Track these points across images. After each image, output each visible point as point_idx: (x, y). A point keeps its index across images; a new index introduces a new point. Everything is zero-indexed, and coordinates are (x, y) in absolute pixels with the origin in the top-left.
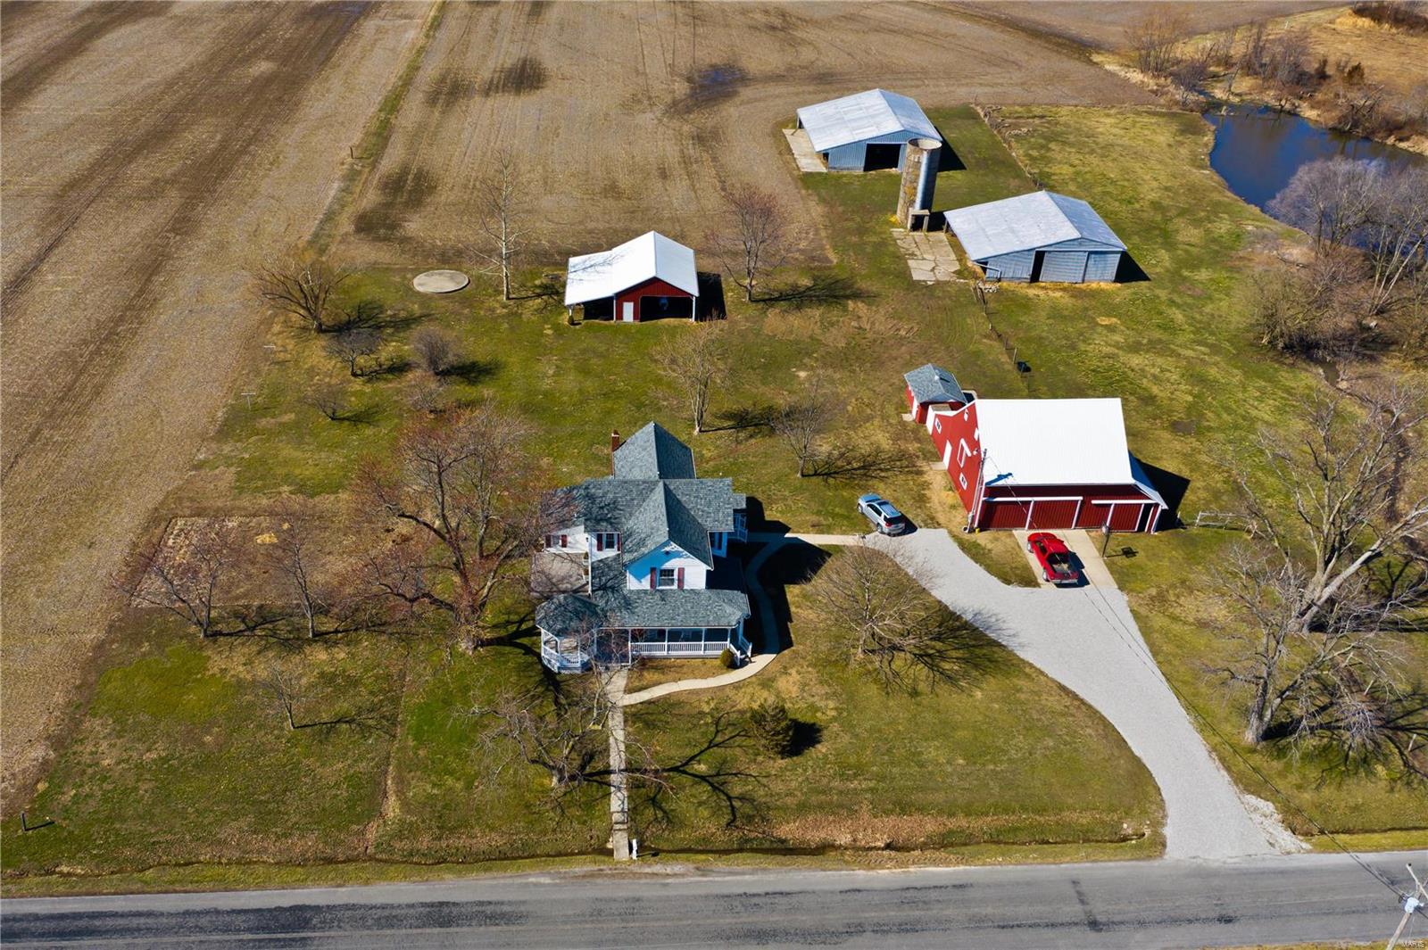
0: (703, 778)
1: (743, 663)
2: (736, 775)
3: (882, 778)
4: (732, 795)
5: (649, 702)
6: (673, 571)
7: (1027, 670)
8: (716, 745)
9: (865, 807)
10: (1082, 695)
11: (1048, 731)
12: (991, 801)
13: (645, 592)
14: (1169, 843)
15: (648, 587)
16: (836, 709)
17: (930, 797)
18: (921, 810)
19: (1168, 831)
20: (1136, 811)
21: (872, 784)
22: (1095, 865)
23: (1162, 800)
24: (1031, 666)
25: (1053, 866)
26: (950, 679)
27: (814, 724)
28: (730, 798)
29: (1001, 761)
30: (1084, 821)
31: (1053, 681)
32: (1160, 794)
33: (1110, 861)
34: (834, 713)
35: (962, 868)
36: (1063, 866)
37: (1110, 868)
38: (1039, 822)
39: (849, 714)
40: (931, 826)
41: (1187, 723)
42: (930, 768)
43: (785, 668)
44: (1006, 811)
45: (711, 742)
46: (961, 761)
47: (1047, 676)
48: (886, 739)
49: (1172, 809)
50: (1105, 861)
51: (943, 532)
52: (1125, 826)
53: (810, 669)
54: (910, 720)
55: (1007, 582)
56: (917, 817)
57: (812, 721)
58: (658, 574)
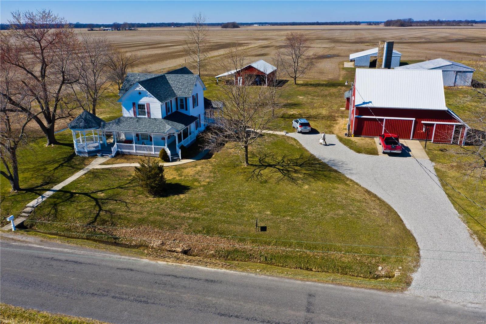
0: (96, 200)
1: (173, 160)
2: (116, 200)
3: (206, 213)
4: (104, 208)
5: (109, 169)
6: (144, 105)
7: (348, 182)
8: (122, 188)
9: (184, 227)
10: (379, 195)
11: (343, 207)
12: (277, 236)
13: (131, 118)
14: (413, 284)
15: (133, 116)
16: (208, 182)
17: (232, 227)
18: (221, 233)
19: (416, 276)
20: (393, 259)
21: (197, 216)
22: (337, 287)
23: (419, 256)
24: (351, 180)
25: (299, 282)
26: (293, 180)
27: (189, 186)
28: (101, 209)
29: (297, 217)
30: (346, 260)
31: (363, 188)
32: (419, 252)
33: (352, 286)
34: (205, 184)
35: (223, 270)
36: (307, 283)
37: (350, 290)
38: (308, 256)
39: (215, 185)
40: (224, 245)
41: (457, 218)
42: (244, 213)
43: (196, 165)
44: (285, 244)
45: (119, 186)
46: (269, 213)
47: (360, 186)
48: (227, 198)
49: (424, 263)
50: (347, 286)
51: (334, 136)
52: (380, 268)
53: (210, 167)
54: (251, 192)
55: (359, 152)
56: (216, 237)
57: (189, 185)
58: (137, 107)
